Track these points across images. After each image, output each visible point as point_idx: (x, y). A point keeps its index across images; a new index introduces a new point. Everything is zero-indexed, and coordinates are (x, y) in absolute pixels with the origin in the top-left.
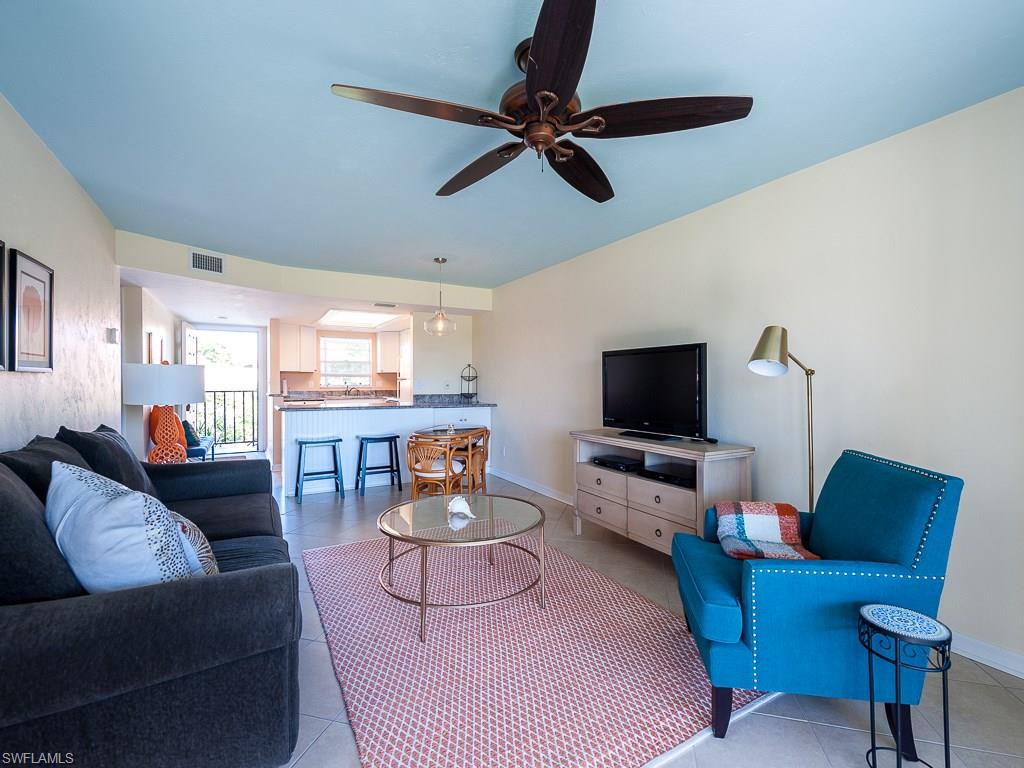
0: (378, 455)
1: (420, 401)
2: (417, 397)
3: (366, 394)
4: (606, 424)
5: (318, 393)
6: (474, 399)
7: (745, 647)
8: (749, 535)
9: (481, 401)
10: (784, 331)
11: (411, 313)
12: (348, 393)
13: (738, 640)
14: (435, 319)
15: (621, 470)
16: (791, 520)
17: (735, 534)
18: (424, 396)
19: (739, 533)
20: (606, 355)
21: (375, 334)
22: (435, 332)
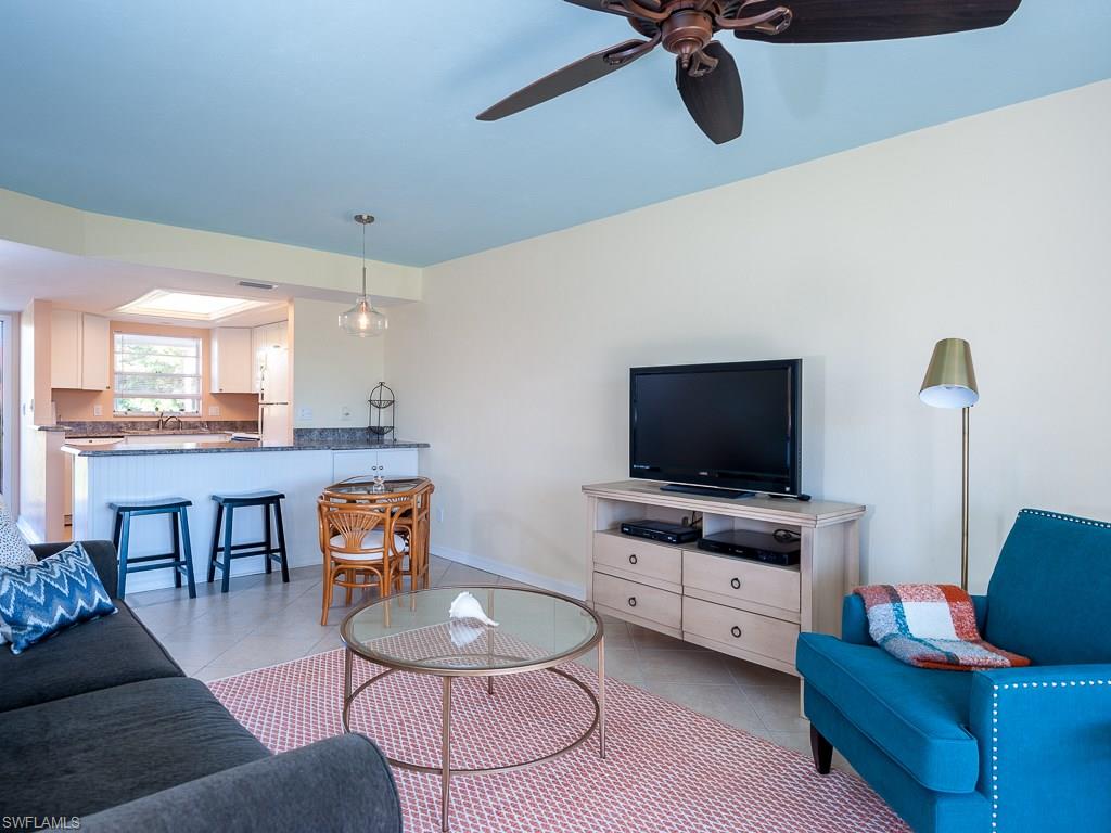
0: (248, 526)
1: (305, 439)
2: (299, 433)
3: (193, 427)
4: (634, 473)
5: (110, 425)
6: (387, 437)
7: (983, 797)
8: (915, 631)
9: (401, 439)
10: (965, 344)
11: (291, 301)
12: (162, 425)
13: (973, 789)
14: (354, 311)
15: (670, 542)
16: (966, 607)
17: (895, 630)
18: (311, 431)
19: (899, 629)
20: (635, 373)
21: (209, 330)
22: (354, 331)
